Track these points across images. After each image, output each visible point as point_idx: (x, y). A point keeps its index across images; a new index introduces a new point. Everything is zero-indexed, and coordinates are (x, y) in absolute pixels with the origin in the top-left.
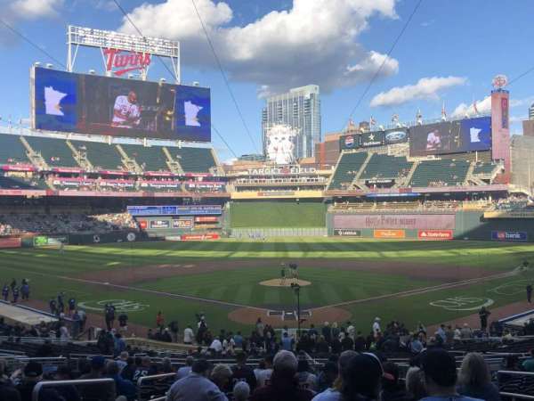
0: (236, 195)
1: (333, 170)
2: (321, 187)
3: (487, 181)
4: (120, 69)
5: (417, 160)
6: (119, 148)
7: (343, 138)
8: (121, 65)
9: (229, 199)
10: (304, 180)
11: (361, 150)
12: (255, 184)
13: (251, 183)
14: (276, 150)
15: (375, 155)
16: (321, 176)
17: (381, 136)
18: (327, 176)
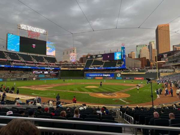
0: (62, 69)
1: (85, 64)
2: (83, 67)
3: (121, 66)
4: (32, 36)
5: (105, 61)
6: (31, 56)
7: (87, 56)
8: (32, 35)
9: (60, 70)
10: (78, 65)
11: (91, 59)
12: (67, 66)
13: (66, 66)
14: (72, 58)
15: (95, 60)
16: (83, 65)
17: (96, 56)
18: (84, 65)
